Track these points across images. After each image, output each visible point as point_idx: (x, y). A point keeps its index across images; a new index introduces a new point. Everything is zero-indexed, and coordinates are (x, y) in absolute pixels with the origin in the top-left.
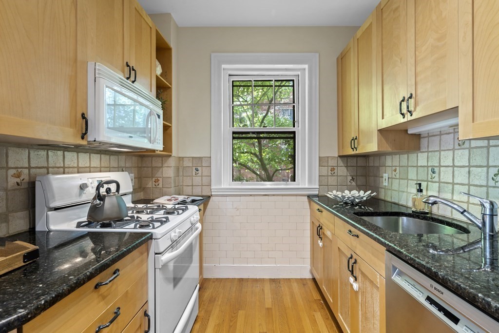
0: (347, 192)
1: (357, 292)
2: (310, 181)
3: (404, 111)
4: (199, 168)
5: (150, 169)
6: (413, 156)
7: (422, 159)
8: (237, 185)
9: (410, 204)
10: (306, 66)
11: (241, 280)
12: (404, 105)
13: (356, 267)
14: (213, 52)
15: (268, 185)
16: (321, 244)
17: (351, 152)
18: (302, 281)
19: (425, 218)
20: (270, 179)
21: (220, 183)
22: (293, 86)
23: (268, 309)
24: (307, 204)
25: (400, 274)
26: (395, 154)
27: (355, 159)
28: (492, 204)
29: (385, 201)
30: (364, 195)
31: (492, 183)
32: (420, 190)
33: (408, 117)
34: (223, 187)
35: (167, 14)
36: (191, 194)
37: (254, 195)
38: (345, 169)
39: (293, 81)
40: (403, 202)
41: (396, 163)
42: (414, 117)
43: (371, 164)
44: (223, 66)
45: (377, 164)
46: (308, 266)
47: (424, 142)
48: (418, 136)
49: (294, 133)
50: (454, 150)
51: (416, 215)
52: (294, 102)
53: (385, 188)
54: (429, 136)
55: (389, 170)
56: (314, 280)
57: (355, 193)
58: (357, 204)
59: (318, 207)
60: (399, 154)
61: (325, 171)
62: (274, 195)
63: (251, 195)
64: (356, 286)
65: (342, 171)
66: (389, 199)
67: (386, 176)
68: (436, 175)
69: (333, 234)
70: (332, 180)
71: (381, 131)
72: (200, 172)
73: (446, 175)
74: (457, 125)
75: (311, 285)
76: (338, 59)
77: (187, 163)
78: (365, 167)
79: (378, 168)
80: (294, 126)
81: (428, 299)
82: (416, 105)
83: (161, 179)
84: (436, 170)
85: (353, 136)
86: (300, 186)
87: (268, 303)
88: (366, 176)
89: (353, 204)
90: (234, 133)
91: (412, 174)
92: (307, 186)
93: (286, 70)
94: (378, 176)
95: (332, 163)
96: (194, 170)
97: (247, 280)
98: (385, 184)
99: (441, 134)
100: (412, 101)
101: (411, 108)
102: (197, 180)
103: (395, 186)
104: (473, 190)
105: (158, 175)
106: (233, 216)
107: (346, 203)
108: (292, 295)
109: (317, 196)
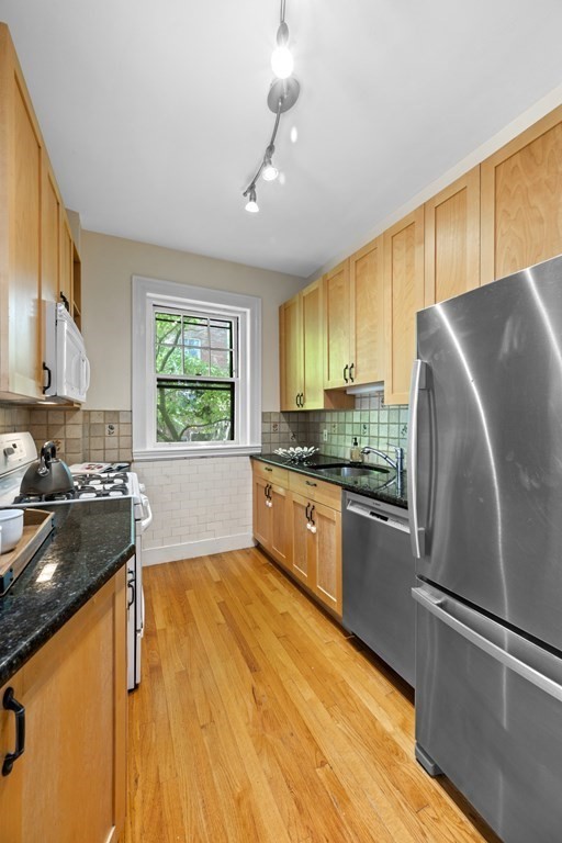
0: (292, 449)
1: (314, 534)
2: (252, 440)
3: (348, 377)
4: (115, 426)
5: (45, 428)
6: (349, 414)
7: (356, 416)
8: (165, 447)
9: (348, 457)
10: (248, 311)
11: (173, 564)
12: (347, 371)
13: (315, 513)
14: (136, 275)
15: (203, 445)
16: (270, 504)
17: (296, 408)
18: (245, 551)
19: (359, 467)
20: (177, 438)
21: (144, 443)
22: (231, 328)
23: (218, 583)
24: (250, 464)
25: (354, 503)
26: (333, 411)
27: (296, 416)
28: (401, 450)
29: (324, 456)
30: (307, 450)
31: (401, 436)
32: (356, 444)
33: (350, 383)
34: (148, 449)
35: (74, 212)
36: (116, 460)
37: (190, 458)
38: (286, 425)
39: (231, 323)
40: (341, 456)
41: (335, 420)
42: (355, 383)
43: (311, 420)
44: (149, 294)
45: (317, 420)
46: (249, 533)
47: (358, 401)
48: (354, 396)
49: (232, 384)
50: (378, 410)
51: (353, 465)
52: (231, 347)
53: (325, 443)
54: (361, 397)
55: (328, 426)
56: (259, 547)
57: (299, 449)
58: (304, 460)
59: (267, 466)
60: (338, 411)
61: (268, 427)
62: (213, 457)
63: (185, 458)
64: (314, 529)
65: (284, 427)
66: (329, 454)
67: (325, 432)
68: (366, 431)
69: (287, 490)
70: (275, 438)
71: (326, 391)
72: (116, 431)
73: (374, 432)
74: (383, 391)
75: (256, 552)
76: (280, 308)
77: (94, 419)
78: (304, 423)
79: (318, 424)
80: (232, 376)
81: (372, 514)
82: (356, 373)
83: (63, 442)
84: (367, 426)
85: (299, 392)
86: (240, 445)
87: (216, 576)
88: (306, 432)
89: (301, 460)
90: (159, 380)
91: (349, 429)
92: (248, 445)
93: (225, 310)
94: (318, 432)
95: (275, 419)
96: (107, 429)
97: (182, 561)
98: (325, 439)
99: (370, 397)
100: (353, 370)
101: (353, 376)
102: (112, 441)
103: (334, 441)
104: (391, 441)
105: (60, 434)
106: (162, 486)
107: (294, 460)
108: (240, 566)
109: (260, 455)
